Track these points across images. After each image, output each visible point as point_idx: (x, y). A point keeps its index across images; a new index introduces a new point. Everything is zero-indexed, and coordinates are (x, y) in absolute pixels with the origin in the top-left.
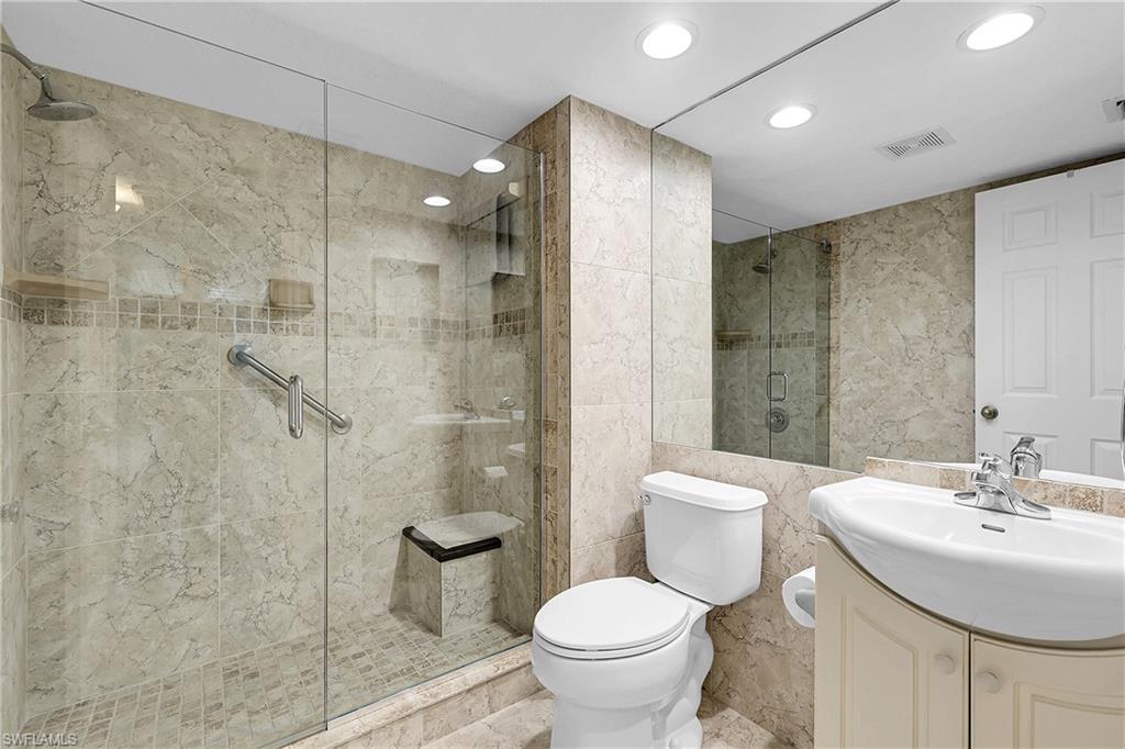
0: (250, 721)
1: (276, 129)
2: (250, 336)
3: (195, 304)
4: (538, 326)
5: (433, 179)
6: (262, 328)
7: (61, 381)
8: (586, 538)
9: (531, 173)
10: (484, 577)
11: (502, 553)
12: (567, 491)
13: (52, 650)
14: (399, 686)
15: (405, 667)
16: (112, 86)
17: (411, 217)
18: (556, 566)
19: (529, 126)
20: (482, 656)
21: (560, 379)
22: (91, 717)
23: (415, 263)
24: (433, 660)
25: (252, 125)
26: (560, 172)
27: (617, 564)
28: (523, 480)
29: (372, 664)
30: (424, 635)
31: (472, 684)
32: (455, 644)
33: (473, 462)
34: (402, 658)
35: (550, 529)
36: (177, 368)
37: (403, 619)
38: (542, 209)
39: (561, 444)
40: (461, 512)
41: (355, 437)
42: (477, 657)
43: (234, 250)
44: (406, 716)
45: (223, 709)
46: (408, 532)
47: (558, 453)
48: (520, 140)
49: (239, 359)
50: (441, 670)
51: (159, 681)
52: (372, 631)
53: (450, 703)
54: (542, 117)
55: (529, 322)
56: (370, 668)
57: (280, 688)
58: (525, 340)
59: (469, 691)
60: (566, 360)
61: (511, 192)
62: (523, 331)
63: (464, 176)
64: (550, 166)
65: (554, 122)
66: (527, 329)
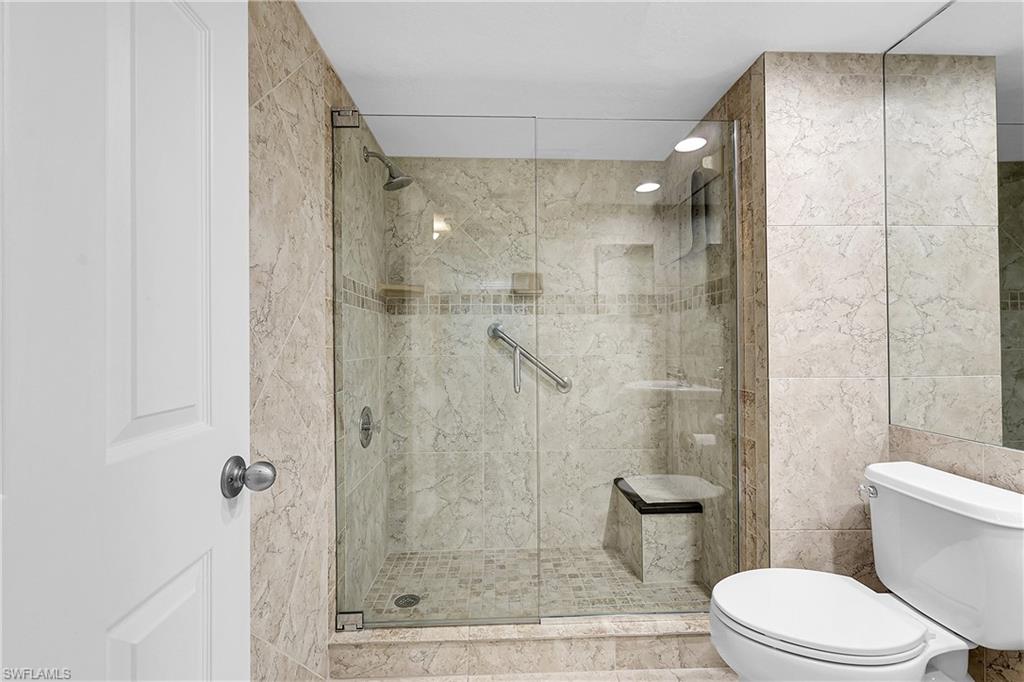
0: (496, 599)
1: (517, 160)
2: (501, 316)
3: (469, 296)
4: (734, 296)
5: (638, 170)
6: (509, 310)
7: (403, 349)
8: (792, 520)
9: (726, 144)
10: (684, 538)
11: (703, 518)
12: (765, 466)
13: (400, 515)
14: (599, 611)
15: (608, 597)
16: (425, 158)
17: (619, 206)
18: (755, 543)
19: (723, 98)
20: (675, 610)
21: (757, 350)
22: (416, 562)
23: (623, 246)
24: (632, 599)
25: (502, 161)
26: (755, 134)
27: (835, 559)
28: (722, 450)
29: (582, 585)
30: (628, 576)
31: (662, 632)
32: (654, 592)
33: (677, 429)
34: (608, 589)
35: (748, 503)
36: (459, 341)
37: (613, 557)
38: (736, 177)
39: (759, 416)
40: (667, 473)
41: (574, 395)
42: (671, 610)
43: (491, 254)
44: (601, 637)
45: (482, 584)
46: (617, 481)
47: (756, 425)
48: (715, 113)
49: (495, 334)
50: (636, 610)
51: (450, 553)
52: (587, 560)
53: (640, 642)
54: (737, 84)
55: (726, 291)
56: (581, 589)
57: (517, 582)
58: (723, 310)
59: (659, 637)
60: (763, 329)
61: (705, 166)
62: (720, 301)
63: (668, 159)
64: (744, 131)
65: (749, 85)
66: (724, 299)
